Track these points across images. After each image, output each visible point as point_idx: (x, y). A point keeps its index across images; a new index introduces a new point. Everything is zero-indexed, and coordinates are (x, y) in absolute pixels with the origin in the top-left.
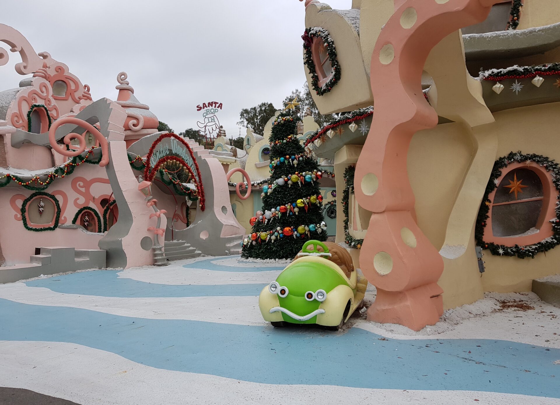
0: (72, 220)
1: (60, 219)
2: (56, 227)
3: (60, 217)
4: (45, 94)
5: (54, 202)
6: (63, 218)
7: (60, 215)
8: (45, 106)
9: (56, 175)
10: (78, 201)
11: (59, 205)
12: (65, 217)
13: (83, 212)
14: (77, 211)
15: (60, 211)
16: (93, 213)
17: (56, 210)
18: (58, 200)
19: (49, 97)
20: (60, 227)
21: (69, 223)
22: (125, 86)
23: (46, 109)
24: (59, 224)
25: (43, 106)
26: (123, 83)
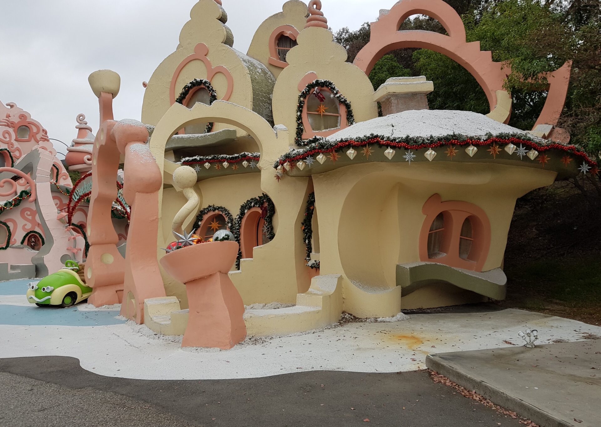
0: (21, 241)
1: (10, 240)
2: (8, 247)
3: (11, 239)
4: (8, 140)
5: (6, 228)
6: (13, 240)
7: (11, 238)
8: (8, 149)
9: (5, 207)
10: (26, 227)
11: (10, 230)
12: (15, 239)
13: (30, 235)
14: (24, 235)
15: (11, 235)
16: (38, 236)
17: (8, 234)
18: (9, 226)
19: (12, 141)
20: (11, 247)
21: (18, 243)
22: (82, 126)
23: (8, 151)
24: (10, 245)
25: (6, 149)
26: (81, 123)
